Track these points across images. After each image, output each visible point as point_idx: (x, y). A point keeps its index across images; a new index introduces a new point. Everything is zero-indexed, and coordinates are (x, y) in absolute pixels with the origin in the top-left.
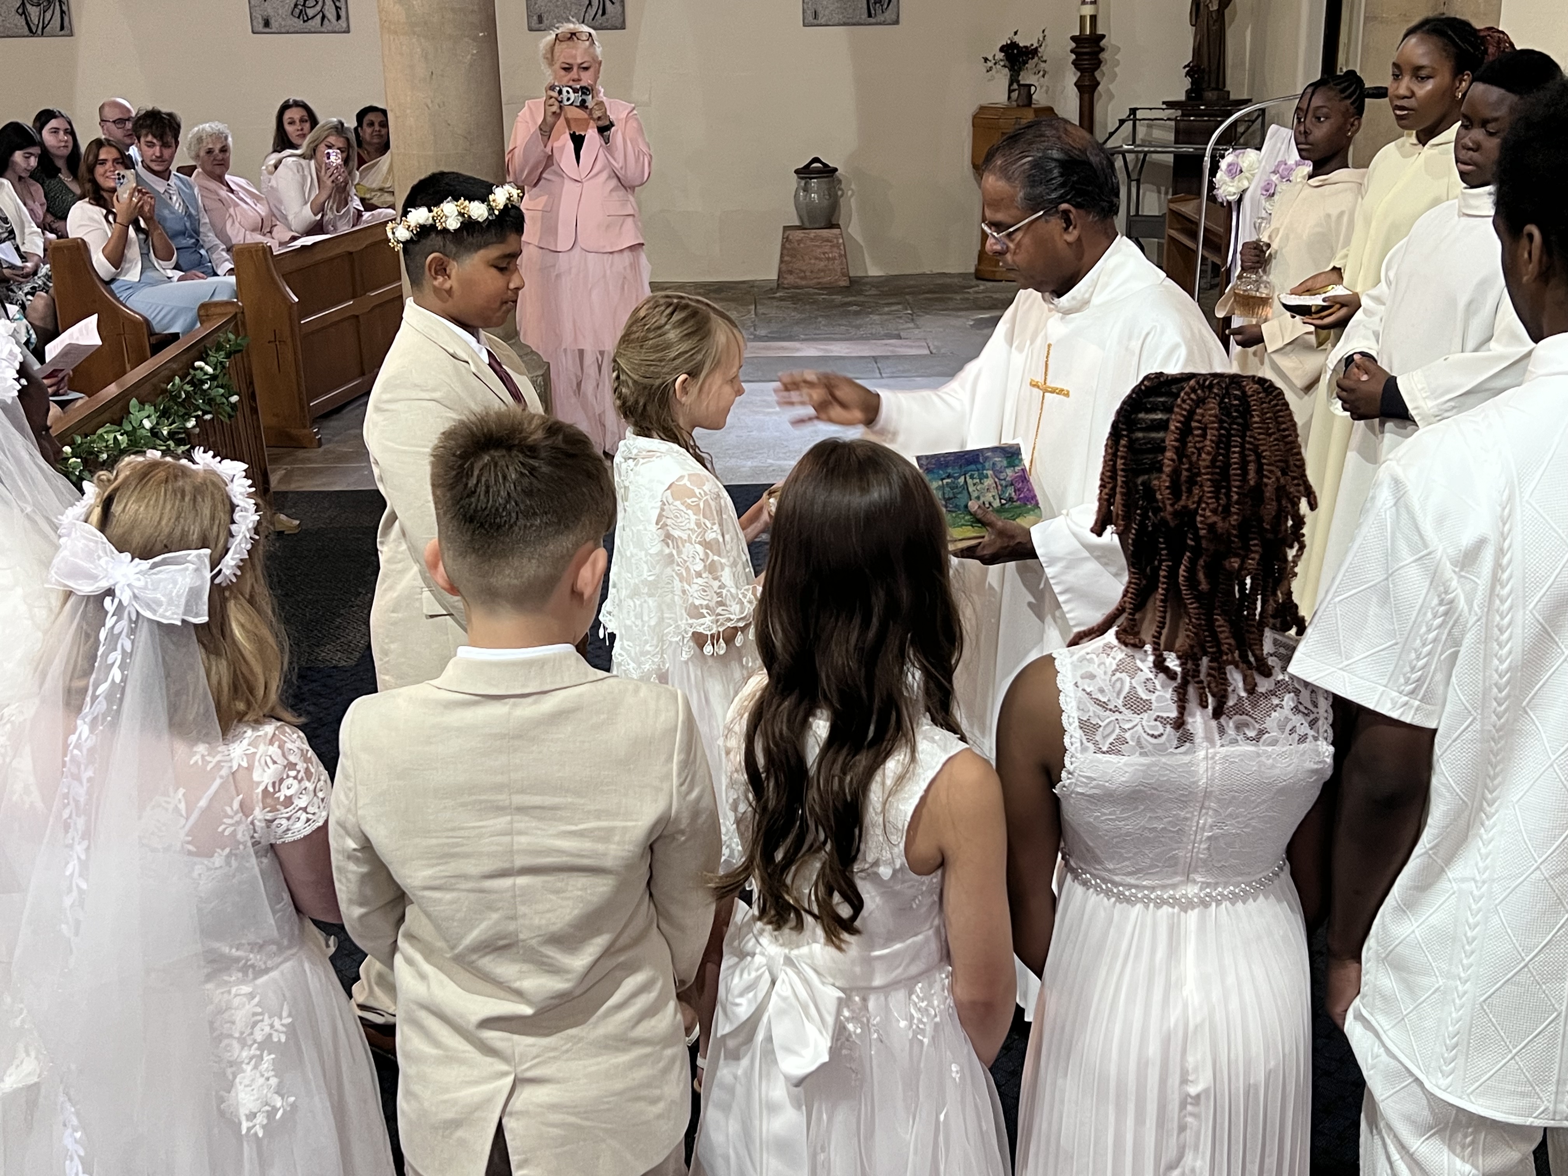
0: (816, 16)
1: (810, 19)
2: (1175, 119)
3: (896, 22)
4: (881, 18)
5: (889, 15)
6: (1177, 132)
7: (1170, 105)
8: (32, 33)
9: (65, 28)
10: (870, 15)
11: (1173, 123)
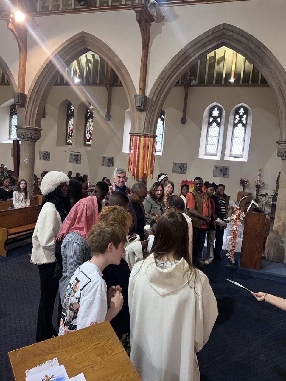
0: (215, 175)
1: (214, 175)
2: (273, 198)
3: (228, 177)
4: (225, 176)
5: (227, 176)
6: (273, 200)
7: (272, 195)
8: (108, 166)
9: (113, 166)
10: (224, 176)
11: (272, 198)
